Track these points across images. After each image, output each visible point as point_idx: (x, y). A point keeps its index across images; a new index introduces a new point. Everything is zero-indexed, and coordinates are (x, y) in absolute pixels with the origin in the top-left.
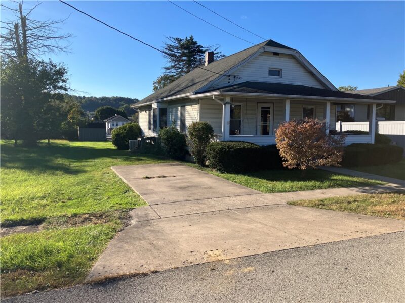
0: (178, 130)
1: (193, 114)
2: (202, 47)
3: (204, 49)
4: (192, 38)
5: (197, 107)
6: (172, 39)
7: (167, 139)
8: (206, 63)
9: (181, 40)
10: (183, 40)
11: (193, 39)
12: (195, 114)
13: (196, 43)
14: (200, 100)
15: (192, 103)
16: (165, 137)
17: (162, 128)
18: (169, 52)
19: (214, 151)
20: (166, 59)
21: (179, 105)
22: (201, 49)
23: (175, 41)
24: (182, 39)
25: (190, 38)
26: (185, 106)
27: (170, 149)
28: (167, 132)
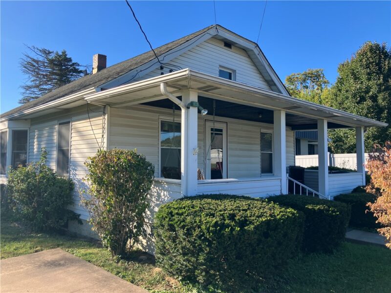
0: (51, 170)
1: (93, 136)
2: (78, 65)
3: (81, 68)
4: (64, 53)
5: (101, 122)
6: (36, 50)
7: (28, 191)
8: (95, 71)
9: (50, 53)
10: (53, 52)
11: (66, 55)
12: (97, 136)
13: (70, 60)
14: (108, 108)
15: (90, 115)
16: (23, 186)
17: (15, 167)
18: (32, 66)
19: (188, 234)
20: (27, 76)
21: (56, 122)
22: (77, 67)
23: (40, 54)
24: (51, 51)
25: (63, 53)
26: (69, 122)
27: (35, 212)
28: (27, 175)
